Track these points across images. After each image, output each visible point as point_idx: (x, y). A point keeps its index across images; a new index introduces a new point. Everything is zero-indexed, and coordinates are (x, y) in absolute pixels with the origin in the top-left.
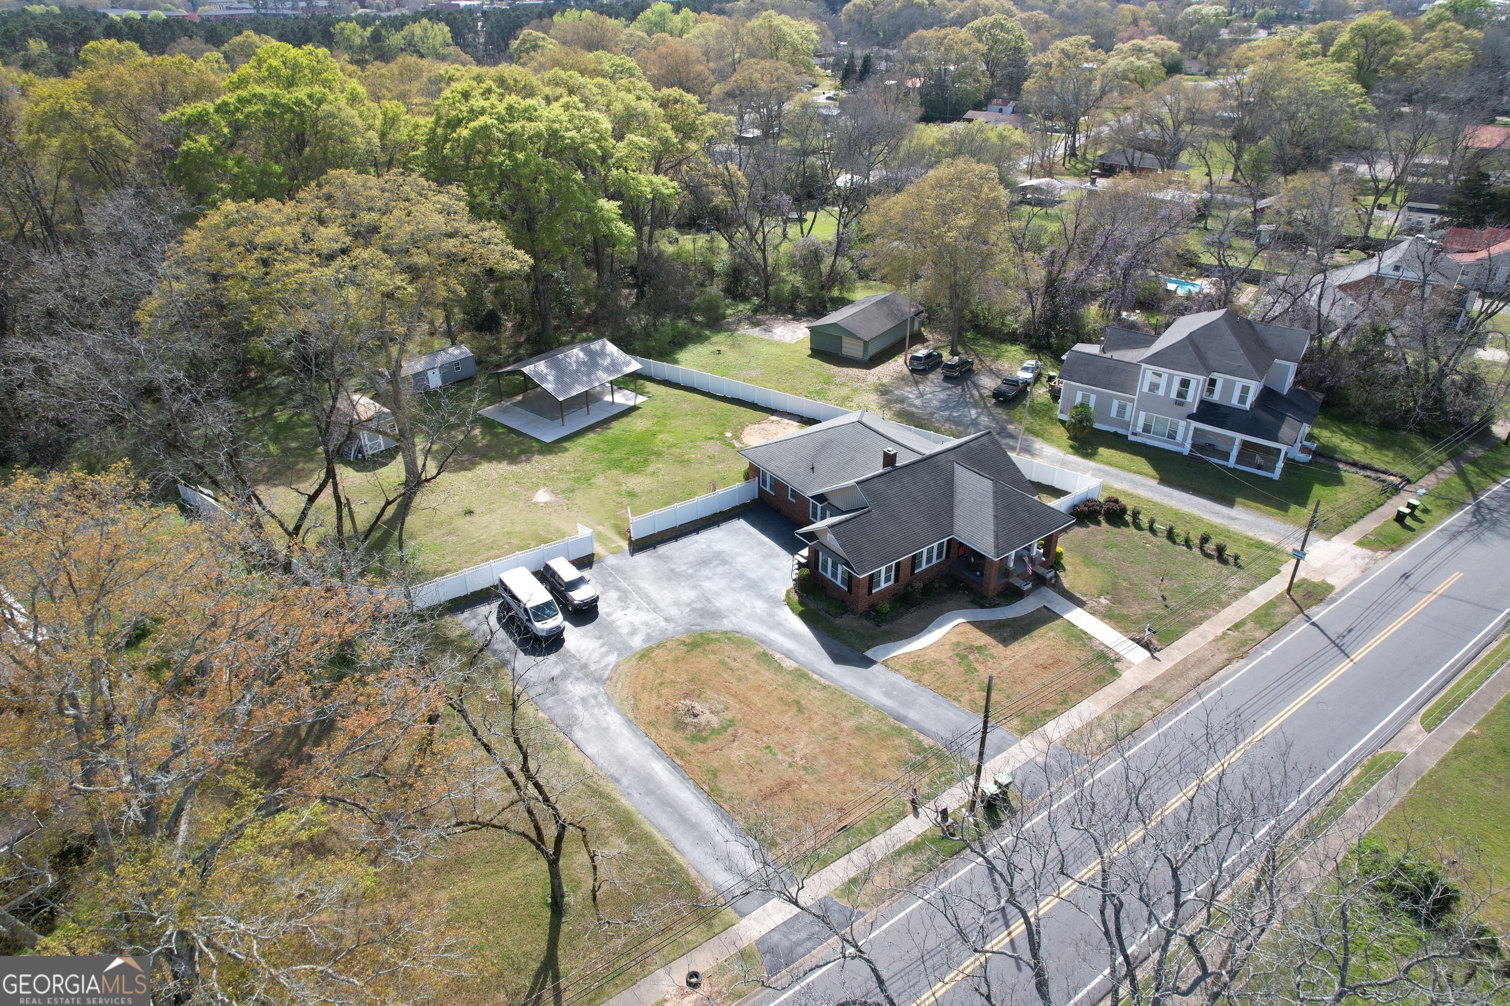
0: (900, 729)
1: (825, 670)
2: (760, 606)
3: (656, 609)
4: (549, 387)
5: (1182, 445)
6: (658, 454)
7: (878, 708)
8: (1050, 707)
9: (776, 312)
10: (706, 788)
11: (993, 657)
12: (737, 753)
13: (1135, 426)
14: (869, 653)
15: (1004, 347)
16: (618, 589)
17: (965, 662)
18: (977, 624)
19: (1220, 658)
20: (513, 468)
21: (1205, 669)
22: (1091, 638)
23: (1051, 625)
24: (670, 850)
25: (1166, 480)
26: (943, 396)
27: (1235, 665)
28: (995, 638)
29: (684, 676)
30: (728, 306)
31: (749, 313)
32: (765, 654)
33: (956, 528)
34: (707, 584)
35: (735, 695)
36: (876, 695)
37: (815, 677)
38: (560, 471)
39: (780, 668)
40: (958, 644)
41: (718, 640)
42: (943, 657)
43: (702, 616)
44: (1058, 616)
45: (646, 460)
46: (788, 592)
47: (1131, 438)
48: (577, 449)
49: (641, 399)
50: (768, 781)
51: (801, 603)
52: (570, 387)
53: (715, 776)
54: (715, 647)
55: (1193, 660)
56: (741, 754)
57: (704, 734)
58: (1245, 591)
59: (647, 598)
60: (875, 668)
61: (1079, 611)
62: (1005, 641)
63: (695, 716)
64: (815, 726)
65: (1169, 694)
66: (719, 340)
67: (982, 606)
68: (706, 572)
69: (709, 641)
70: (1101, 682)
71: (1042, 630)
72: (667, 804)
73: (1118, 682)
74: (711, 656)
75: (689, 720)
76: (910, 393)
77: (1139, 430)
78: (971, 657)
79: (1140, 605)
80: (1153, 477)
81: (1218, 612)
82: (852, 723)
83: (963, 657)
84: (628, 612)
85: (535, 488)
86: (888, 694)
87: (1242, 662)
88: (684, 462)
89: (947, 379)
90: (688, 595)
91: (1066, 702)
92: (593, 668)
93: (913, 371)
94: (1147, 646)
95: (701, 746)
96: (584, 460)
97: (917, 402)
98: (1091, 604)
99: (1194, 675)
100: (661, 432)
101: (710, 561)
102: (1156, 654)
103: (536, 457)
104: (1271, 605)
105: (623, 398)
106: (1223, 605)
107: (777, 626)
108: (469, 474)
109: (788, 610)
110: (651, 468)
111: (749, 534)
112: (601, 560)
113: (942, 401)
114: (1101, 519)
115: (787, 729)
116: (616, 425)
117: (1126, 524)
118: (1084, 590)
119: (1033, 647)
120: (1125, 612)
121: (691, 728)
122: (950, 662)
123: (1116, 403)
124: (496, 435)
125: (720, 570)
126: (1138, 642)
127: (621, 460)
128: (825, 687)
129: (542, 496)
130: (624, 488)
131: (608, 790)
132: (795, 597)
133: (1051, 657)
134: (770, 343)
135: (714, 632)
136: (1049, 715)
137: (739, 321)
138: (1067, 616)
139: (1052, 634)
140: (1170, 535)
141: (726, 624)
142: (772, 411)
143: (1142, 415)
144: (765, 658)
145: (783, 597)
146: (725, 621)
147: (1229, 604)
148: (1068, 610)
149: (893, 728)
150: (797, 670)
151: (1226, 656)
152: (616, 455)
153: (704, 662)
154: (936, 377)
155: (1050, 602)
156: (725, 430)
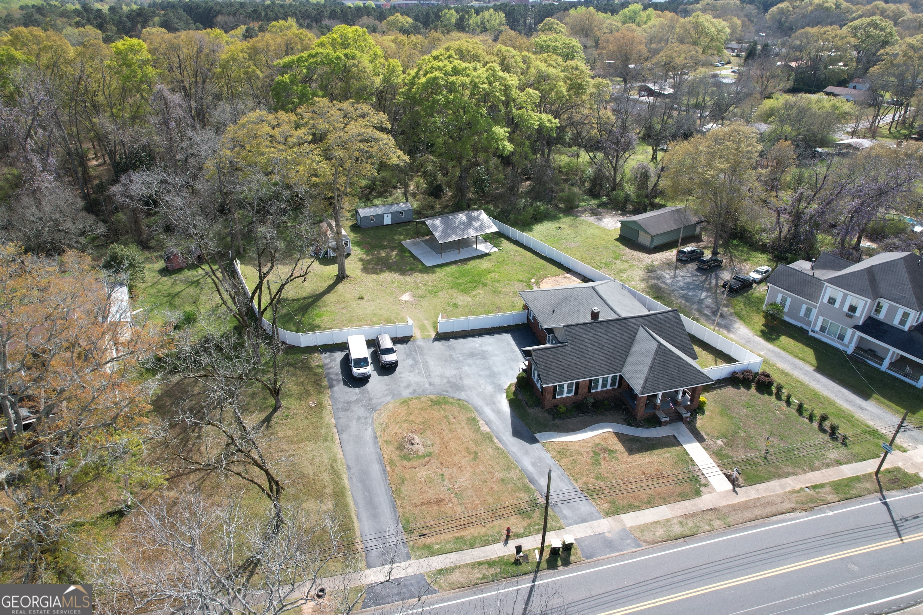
0: (528, 488)
1: (504, 438)
2: (489, 389)
3: (428, 376)
4: (437, 234)
5: (847, 346)
6: (484, 285)
7: (523, 471)
8: (636, 503)
9: (612, 208)
10: (394, 487)
11: (617, 459)
12: (423, 473)
13: (815, 325)
14: (537, 436)
15: (755, 254)
16: (414, 359)
17: (596, 457)
18: (618, 435)
19: (787, 506)
20: (401, 278)
21: (769, 510)
22: (694, 464)
23: (671, 449)
24: (354, 517)
25: (820, 369)
26: (689, 280)
27: (797, 514)
28: (625, 447)
29: (420, 419)
30: (583, 200)
31: (595, 207)
32: (474, 419)
33: (624, 369)
34: (466, 369)
35: (442, 439)
36: (527, 463)
37: (496, 441)
38: (424, 284)
39: (478, 430)
40: (599, 444)
41: (452, 403)
42: (583, 450)
43: (451, 387)
44: (679, 444)
45: (475, 287)
46: (511, 385)
47: (811, 333)
48: (441, 273)
49: (495, 249)
50: (431, 494)
51: (515, 393)
52: (450, 236)
53: (403, 482)
54: (447, 407)
55: (763, 501)
56: (425, 474)
57: (411, 456)
58: (838, 463)
59: (427, 368)
60: (537, 445)
61: (697, 444)
62: (631, 451)
63: (412, 444)
64: (477, 470)
65: (729, 519)
66: (565, 221)
67: (629, 424)
68: (470, 361)
69: (447, 403)
70: (684, 497)
71: (662, 451)
72: (368, 490)
73: (697, 500)
74: (442, 412)
75: (407, 446)
76: (667, 275)
77: (817, 329)
78: (602, 456)
79: (746, 452)
80: (812, 365)
81: (805, 472)
82: (501, 475)
83: (596, 454)
84: (412, 374)
85: (404, 292)
86: (534, 464)
87: (804, 513)
88: (496, 292)
89: (699, 269)
90: (450, 372)
91: (650, 503)
92: (374, 401)
93: (679, 260)
94: (733, 481)
95: (405, 463)
96: (441, 280)
97: (669, 281)
98: (709, 442)
99: (758, 512)
100: (494, 271)
101: (476, 355)
102: (737, 489)
103: (417, 274)
104: (857, 479)
105: (483, 247)
106: (813, 469)
107: (492, 403)
108: (375, 277)
109: (504, 395)
110: (476, 292)
111: (509, 344)
112: (415, 340)
113: (686, 283)
114: (753, 386)
115: (460, 468)
116: (471, 263)
117: (770, 393)
118: (709, 431)
119: (647, 460)
120: (731, 454)
121: (406, 451)
122: (586, 455)
123: (804, 307)
124: (402, 257)
125: (478, 362)
126: (728, 477)
127: (461, 284)
128: (498, 449)
129: (406, 297)
130: (453, 301)
131: (341, 472)
132: (513, 389)
133: (658, 470)
134: (596, 227)
135: (453, 398)
136: (632, 508)
137: (585, 211)
138: (686, 447)
139: (667, 455)
140: (800, 409)
141: (463, 395)
142: (568, 270)
143: (821, 319)
144: (473, 422)
145: (506, 387)
146: (463, 393)
147: (818, 469)
148: (689, 442)
149: (524, 486)
150: (488, 433)
151: (793, 505)
152: (461, 281)
153: (437, 414)
154: (692, 267)
155: (679, 433)
156: (532, 277)
